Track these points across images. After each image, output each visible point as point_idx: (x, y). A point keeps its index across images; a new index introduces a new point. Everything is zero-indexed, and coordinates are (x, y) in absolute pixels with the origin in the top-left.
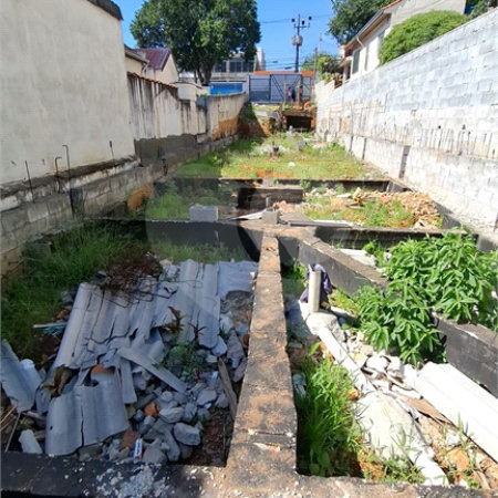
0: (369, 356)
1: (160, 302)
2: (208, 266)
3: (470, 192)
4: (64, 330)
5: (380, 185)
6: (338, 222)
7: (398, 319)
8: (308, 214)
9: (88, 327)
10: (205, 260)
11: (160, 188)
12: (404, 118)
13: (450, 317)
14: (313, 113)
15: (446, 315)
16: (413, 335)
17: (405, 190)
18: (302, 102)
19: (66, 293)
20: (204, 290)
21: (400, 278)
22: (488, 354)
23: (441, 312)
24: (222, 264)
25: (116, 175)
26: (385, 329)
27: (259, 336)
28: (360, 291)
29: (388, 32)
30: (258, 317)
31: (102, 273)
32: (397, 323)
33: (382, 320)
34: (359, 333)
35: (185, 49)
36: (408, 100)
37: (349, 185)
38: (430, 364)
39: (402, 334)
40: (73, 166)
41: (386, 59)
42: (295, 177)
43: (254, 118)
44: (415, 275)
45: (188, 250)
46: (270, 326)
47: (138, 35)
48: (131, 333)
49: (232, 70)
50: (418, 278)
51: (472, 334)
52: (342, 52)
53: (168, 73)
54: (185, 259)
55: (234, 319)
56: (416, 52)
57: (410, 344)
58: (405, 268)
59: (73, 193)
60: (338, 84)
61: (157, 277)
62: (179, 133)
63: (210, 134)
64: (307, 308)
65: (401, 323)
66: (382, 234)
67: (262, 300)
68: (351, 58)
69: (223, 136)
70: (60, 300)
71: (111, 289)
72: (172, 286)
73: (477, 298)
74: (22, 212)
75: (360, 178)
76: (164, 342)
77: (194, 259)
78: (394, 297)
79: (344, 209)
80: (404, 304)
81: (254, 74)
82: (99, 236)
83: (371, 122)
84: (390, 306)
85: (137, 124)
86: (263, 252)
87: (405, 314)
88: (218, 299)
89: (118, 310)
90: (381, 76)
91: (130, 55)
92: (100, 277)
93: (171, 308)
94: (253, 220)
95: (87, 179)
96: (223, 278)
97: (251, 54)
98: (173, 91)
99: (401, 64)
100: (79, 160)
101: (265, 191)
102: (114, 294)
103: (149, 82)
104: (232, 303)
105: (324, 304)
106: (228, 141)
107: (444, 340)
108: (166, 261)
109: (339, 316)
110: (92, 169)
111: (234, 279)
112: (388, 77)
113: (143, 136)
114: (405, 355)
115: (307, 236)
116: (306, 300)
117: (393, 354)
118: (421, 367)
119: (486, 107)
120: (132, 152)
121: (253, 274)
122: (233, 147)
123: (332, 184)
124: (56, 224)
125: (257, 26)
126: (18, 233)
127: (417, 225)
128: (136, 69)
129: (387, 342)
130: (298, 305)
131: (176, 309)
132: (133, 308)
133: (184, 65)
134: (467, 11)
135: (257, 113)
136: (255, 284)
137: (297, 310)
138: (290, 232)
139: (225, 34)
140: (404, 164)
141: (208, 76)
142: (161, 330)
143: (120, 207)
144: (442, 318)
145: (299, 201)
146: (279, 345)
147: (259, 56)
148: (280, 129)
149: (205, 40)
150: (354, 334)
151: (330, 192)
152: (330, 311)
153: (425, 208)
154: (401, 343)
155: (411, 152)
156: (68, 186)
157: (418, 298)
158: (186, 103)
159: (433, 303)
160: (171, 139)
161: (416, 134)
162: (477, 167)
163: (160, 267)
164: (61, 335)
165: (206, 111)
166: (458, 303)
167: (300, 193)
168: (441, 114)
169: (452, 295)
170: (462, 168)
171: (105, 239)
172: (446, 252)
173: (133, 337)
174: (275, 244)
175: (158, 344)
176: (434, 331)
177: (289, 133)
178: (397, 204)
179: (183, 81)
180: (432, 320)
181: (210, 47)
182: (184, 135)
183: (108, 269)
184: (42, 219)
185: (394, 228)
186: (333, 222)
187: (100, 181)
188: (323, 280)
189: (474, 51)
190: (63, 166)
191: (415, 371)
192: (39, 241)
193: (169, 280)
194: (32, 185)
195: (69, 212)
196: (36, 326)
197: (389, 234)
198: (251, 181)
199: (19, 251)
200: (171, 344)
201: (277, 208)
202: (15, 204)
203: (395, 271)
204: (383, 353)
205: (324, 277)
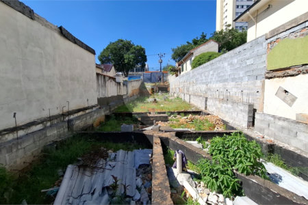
0: (208, 194)
1: (107, 172)
2: (129, 152)
3: (234, 115)
4: (57, 192)
5: (198, 113)
6: (184, 129)
7: (219, 175)
8: (171, 126)
9: (70, 190)
10: (128, 149)
11: (107, 117)
12: (204, 87)
13: (242, 172)
14: (168, 86)
15: (240, 172)
16: (227, 183)
17: (208, 114)
18: (164, 82)
19: (60, 170)
20: (128, 165)
21: (216, 154)
22: (264, 191)
23: (237, 170)
24: (136, 151)
25: (89, 113)
26: (214, 180)
27: (157, 190)
28: (199, 161)
29: (193, 58)
30: (155, 178)
31: (79, 159)
32: (219, 177)
33: (212, 176)
34: (202, 182)
35: (119, 64)
36: (204, 81)
37: (186, 113)
38: (237, 197)
39: (222, 182)
40: (70, 110)
41: (194, 67)
42: (164, 111)
43: (145, 88)
44: (222, 153)
45: (120, 145)
46: (161, 183)
47: (100, 60)
48: (92, 191)
49: (137, 71)
50: (224, 154)
51: (254, 181)
52: (177, 65)
53: (112, 73)
54: (118, 150)
55: (143, 179)
56: (205, 65)
57: (227, 187)
58: (218, 150)
59: (69, 121)
60: (177, 76)
61: (106, 159)
62: (116, 95)
63: (129, 95)
64: (176, 171)
65: (221, 177)
66: (203, 133)
67: (156, 169)
68: (181, 67)
69: (133, 95)
70: (57, 175)
71: (83, 167)
72: (113, 163)
73: (252, 162)
74: (44, 132)
75: (190, 110)
76: (109, 195)
77: (123, 149)
78: (216, 163)
79: (185, 123)
80: (221, 167)
81: (144, 73)
82: (80, 140)
83: (191, 89)
84: (215, 169)
85: (99, 92)
86: (154, 145)
87: (222, 172)
88: (135, 169)
89: (86, 179)
90: (193, 73)
91: (98, 66)
92: (79, 161)
93: (113, 176)
94: (148, 130)
95: (76, 115)
96: (137, 158)
97: (143, 66)
98: (114, 79)
99: (200, 69)
100: (73, 107)
101: (152, 117)
102: (84, 170)
103: (105, 76)
104: (141, 170)
105: (184, 169)
106: (136, 97)
107: (241, 184)
108: (110, 151)
109: (191, 174)
110: (79, 110)
111: (142, 159)
112: (195, 73)
113: (101, 96)
114: (225, 193)
115: (172, 136)
116: (176, 167)
117: (219, 193)
118: (233, 199)
119: (234, 83)
120: (96, 103)
121: (150, 155)
122: (138, 99)
123: (179, 113)
124: (60, 136)
125: (146, 56)
126: (41, 142)
127: (216, 129)
128: (99, 71)
129: (216, 187)
130: (172, 170)
131: (115, 176)
132: (94, 176)
133: (118, 70)
134: (219, 51)
135: (147, 86)
136: (152, 160)
137: (173, 173)
138: (165, 135)
139: (134, 59)
140: (206, 104)
141: (127, 74)
142: (108, 188)
143: (90, 127)
144: (239, 173)
145: (167, 121)
146: (167, 194)
147: (146, 66)
148: (156, 92)
149: (126, 61)
150: (200, 183)
151: (178, 116)
152: (187, 172)
153: (218, 122)
154: (223, 187)
155: (208, 100)
156: (67, 118)
157: (226, 164)
158: (119, 83)
159: (233, 166)
160: (113, 97)
161: (209, 93)
162: (235, 105)
163: (107, 154)
164: (55, 195)
165: (127, 86)
166: (244, 165)
167: (167, 117)
168: (217, 85)
169: (241, 162)
170: (229, 106)
171: (82, 142)
172: (234, 142)
173: (93, 194)
174: (159, 141)
175: (106, 197)
176: (236, 180)
177: (159, 93)
178: (207, 120)
179: (118, 75)
180: (234, 174)
181: (128, 63)
182: (118, 95)
183: (83, 157)
184: (53, 134)
185: (207, 131)
186: (182, 129)
187: (82, 115)
188: (182, 158)
189: (226, 64)
190: (66, 110)
191: (231, 202)
192: (50, 145)
193: (111, 161)
194: (51, 119)
195: (66, 130)
196: (43, 191)
197: (206, 133)
198: (146, 113)
199: (40, 151)
200: (112, 196)
201: (157, 124)
202: (42, 128)
203: (213, 151)
204: (214, 193)
205: (183, 156)
